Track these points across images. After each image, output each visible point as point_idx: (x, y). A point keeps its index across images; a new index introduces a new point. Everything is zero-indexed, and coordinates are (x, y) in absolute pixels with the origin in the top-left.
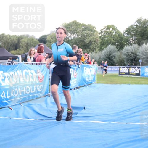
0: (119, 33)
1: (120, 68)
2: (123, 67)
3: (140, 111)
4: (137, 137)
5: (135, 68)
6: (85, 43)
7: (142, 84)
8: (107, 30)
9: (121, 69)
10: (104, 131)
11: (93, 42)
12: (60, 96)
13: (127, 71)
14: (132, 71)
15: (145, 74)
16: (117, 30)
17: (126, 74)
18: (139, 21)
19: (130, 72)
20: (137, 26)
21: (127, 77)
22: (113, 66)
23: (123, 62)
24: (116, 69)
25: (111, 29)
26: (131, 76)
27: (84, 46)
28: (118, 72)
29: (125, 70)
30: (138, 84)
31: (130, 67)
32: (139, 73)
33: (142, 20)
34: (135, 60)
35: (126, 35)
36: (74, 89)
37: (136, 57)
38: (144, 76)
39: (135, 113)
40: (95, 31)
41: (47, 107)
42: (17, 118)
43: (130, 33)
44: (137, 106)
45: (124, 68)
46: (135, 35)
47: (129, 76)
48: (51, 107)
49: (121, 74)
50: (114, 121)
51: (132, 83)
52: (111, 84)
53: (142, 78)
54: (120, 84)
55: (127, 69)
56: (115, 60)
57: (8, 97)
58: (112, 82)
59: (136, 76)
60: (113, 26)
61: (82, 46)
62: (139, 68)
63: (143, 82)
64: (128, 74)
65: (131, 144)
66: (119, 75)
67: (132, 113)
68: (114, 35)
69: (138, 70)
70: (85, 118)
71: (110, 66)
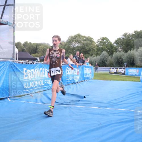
0: (110, 43)
1: (110, 68)
2: (112, 68)
3: (125, 100)
4: (123, 119)
5: (122, 69)
6: (85, 50)
7: (126, 81)
8: (102, 41)
9: (111, 70)
10: (99, 114)
11: (92, 50)
12: (67, 88)
13: (115, 71)
14: (119, 71)
15: (129, 74)
16: (109, 41)
17: (115, 73)
18: (125, 35)
19: (118, 72)
20: (123, 38)
21: (116, 75)
22: (106, 67)
23: (113, 64)
24: (108, 69)
25: (105, 40)
26: (118, 75)
27: (85, 52)
28: (109, 71)
29: (114, 70)
30: (124, 81)
31: (118, 68)
32: (124, 72)
33: (127, 34)
34: (121, 63)
35: (115, 45)
36: (77, 83)
37: (122, 61)
38: (128, 75)
39: (121, 101)
40: (93, 41)
41: (57, 95)
42: (36, 102)
43: (119, 43)
44: (123, 97)
45: (114, 68)
46: (121, 45)
47: (117, 75)
48: (60, 96)
49: (111, 73)
50: (107, 107)
51: (119, 80)
52: (103, 80)
53: (126, 76)
54: (110, 80)
55: (116, 70)
56: (106, 63)
57: (28, 87)
58: (105, 79)
59: (122, 75)
60: (106, 38)
61: (83, 52)
62: (124, 69)
63: (127, 79)
64: (116, 73)
65: (119, 124)
66: (110, 74)
67: (119, 102)
68: (107, 45)
69: (124, 70)
70: (85, 105)
71: (103, 67)
